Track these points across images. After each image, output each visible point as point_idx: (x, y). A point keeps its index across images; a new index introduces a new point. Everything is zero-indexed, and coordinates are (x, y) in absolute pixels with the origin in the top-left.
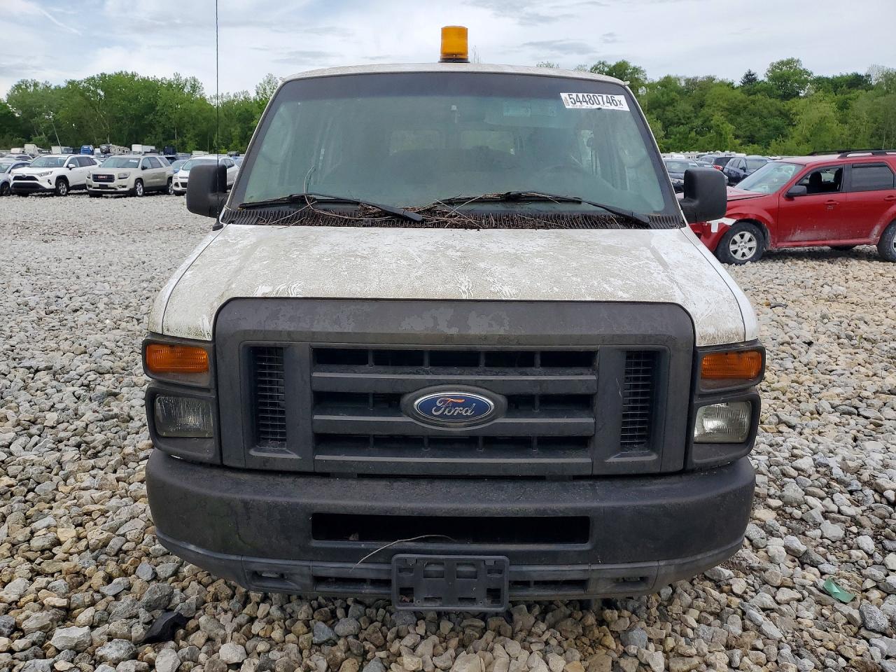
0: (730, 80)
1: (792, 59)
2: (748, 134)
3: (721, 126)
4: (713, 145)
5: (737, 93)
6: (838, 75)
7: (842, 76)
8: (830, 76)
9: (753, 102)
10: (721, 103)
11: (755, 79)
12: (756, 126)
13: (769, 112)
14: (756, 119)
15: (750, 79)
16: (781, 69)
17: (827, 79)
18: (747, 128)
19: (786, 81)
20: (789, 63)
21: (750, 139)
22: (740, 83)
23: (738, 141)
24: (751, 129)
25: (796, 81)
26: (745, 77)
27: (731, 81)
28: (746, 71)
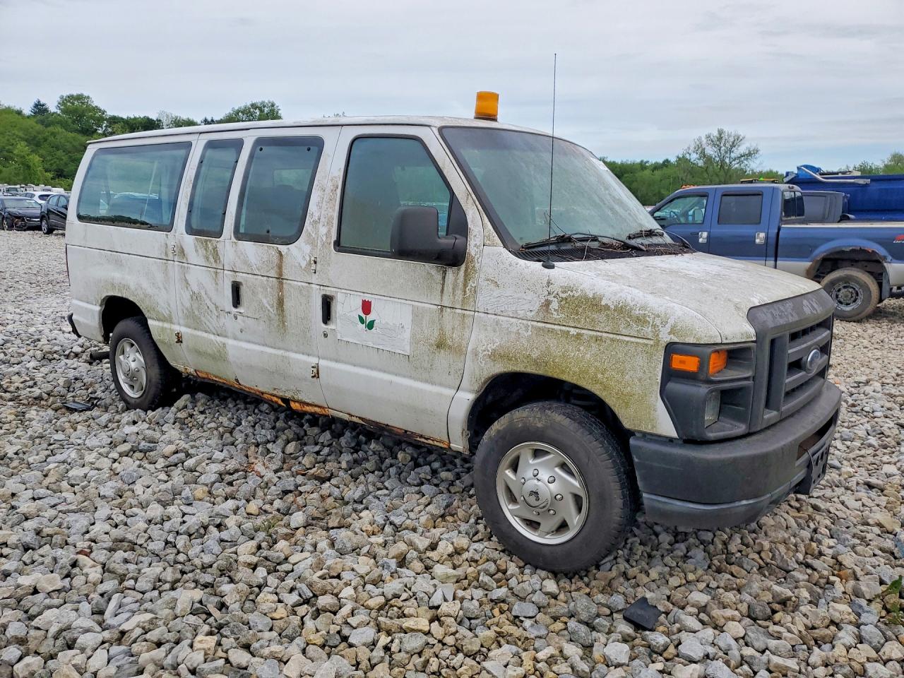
0: (17, 108)
1: (82, 95)
2: (54, 167)
3: (27, 158)
4: (21, 177)
5: (32, 122)
6: (132, 117)
7: (135, 118)
8: (125, 117)
9: (54, 134)
10: (17, 133)
11: (46, 110)
12: (62, 160)
13: (73, 146)
14: (60, 153)
15: (40, 109)
16: (73, 104)
17: (122, 119)
18: (52, 162)
19: (81, 116)
20: (79, 97)
21: (59, 173)
22: (30, 112)
23: (49, 175)
24: (58, 163)
25: (92, 117)
26: (35, 107)
27: (19, 109)
28: (34, 101)
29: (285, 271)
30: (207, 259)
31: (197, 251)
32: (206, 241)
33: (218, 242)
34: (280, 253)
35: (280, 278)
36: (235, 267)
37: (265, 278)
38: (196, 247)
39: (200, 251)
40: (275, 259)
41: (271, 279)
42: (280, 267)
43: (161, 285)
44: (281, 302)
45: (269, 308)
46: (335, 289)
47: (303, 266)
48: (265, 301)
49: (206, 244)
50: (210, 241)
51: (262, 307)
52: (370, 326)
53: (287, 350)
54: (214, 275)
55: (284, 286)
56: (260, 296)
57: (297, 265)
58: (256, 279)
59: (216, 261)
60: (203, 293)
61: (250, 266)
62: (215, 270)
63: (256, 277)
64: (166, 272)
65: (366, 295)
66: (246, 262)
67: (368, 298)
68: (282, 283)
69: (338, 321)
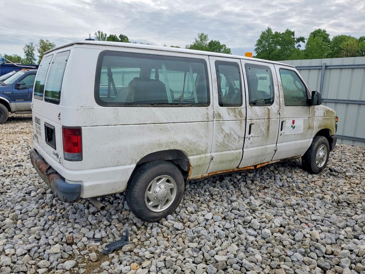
29: (270, 116)
30: (236, 116)
31: (229, 114)
32: (234, 109)
33: (241, 108)
34: (269, 109)
35: (269, 118)
36: (252, 117)
37: (263, 120)
38: (228, 112)
39: (231, 114)
40: (267, 112)
41: (266, 119)
42: (269, 114)
43: (203, 135)
44: (268, 127)
45: (264, 131)
46: (285, 119)
47: (276, 112)
48: (263, 129)
49: (235, 110)
50: (237, 108)
51: (261, 131)
52: (294, 127)
53: (266, 145)
54: (240, 123)
55: (270, 121)
56: (261, 127)
57: (274, 113)
58: (260, 121)
59: (241, 117)
60: (233, 133)
61: (258, 116)
62: (240, 121)
63: (260, 120)
64: (207, 128)
65: (293, 118)
66: (256, 115)
67: (294, 119)
68: (269, 120)
69: (286, 129)
